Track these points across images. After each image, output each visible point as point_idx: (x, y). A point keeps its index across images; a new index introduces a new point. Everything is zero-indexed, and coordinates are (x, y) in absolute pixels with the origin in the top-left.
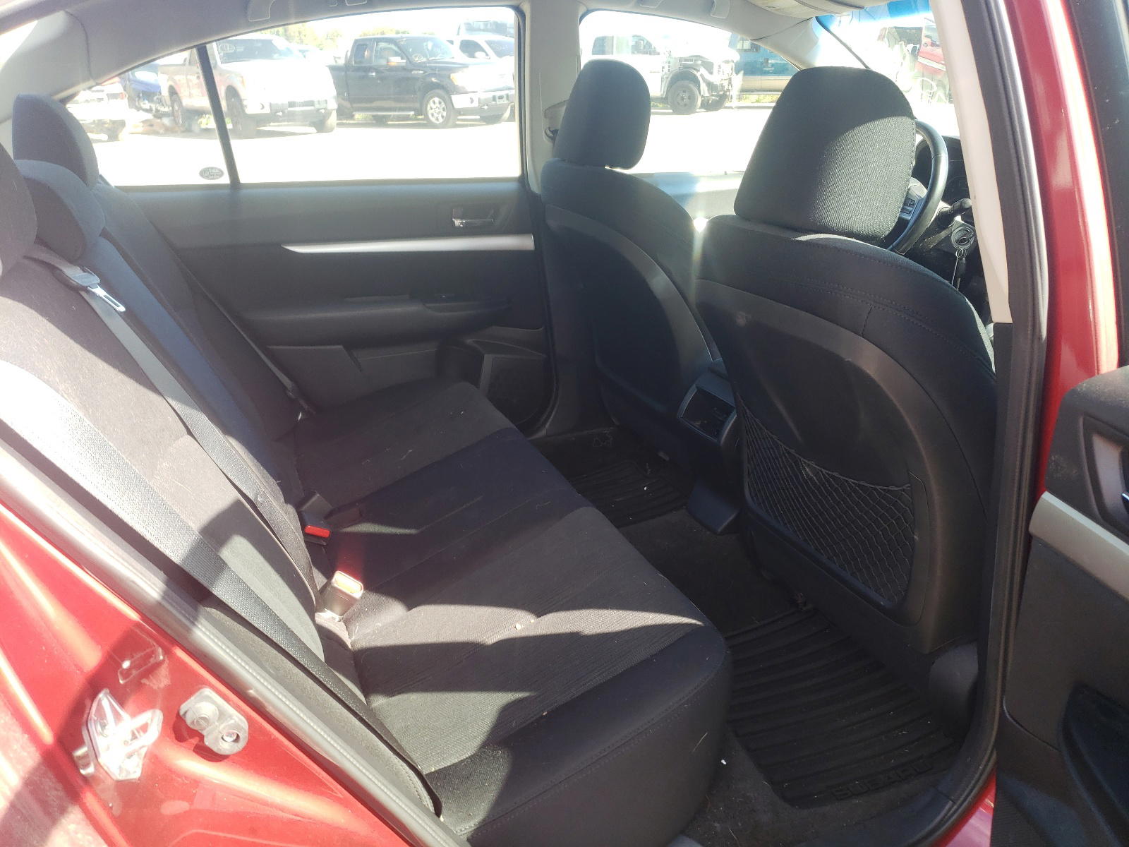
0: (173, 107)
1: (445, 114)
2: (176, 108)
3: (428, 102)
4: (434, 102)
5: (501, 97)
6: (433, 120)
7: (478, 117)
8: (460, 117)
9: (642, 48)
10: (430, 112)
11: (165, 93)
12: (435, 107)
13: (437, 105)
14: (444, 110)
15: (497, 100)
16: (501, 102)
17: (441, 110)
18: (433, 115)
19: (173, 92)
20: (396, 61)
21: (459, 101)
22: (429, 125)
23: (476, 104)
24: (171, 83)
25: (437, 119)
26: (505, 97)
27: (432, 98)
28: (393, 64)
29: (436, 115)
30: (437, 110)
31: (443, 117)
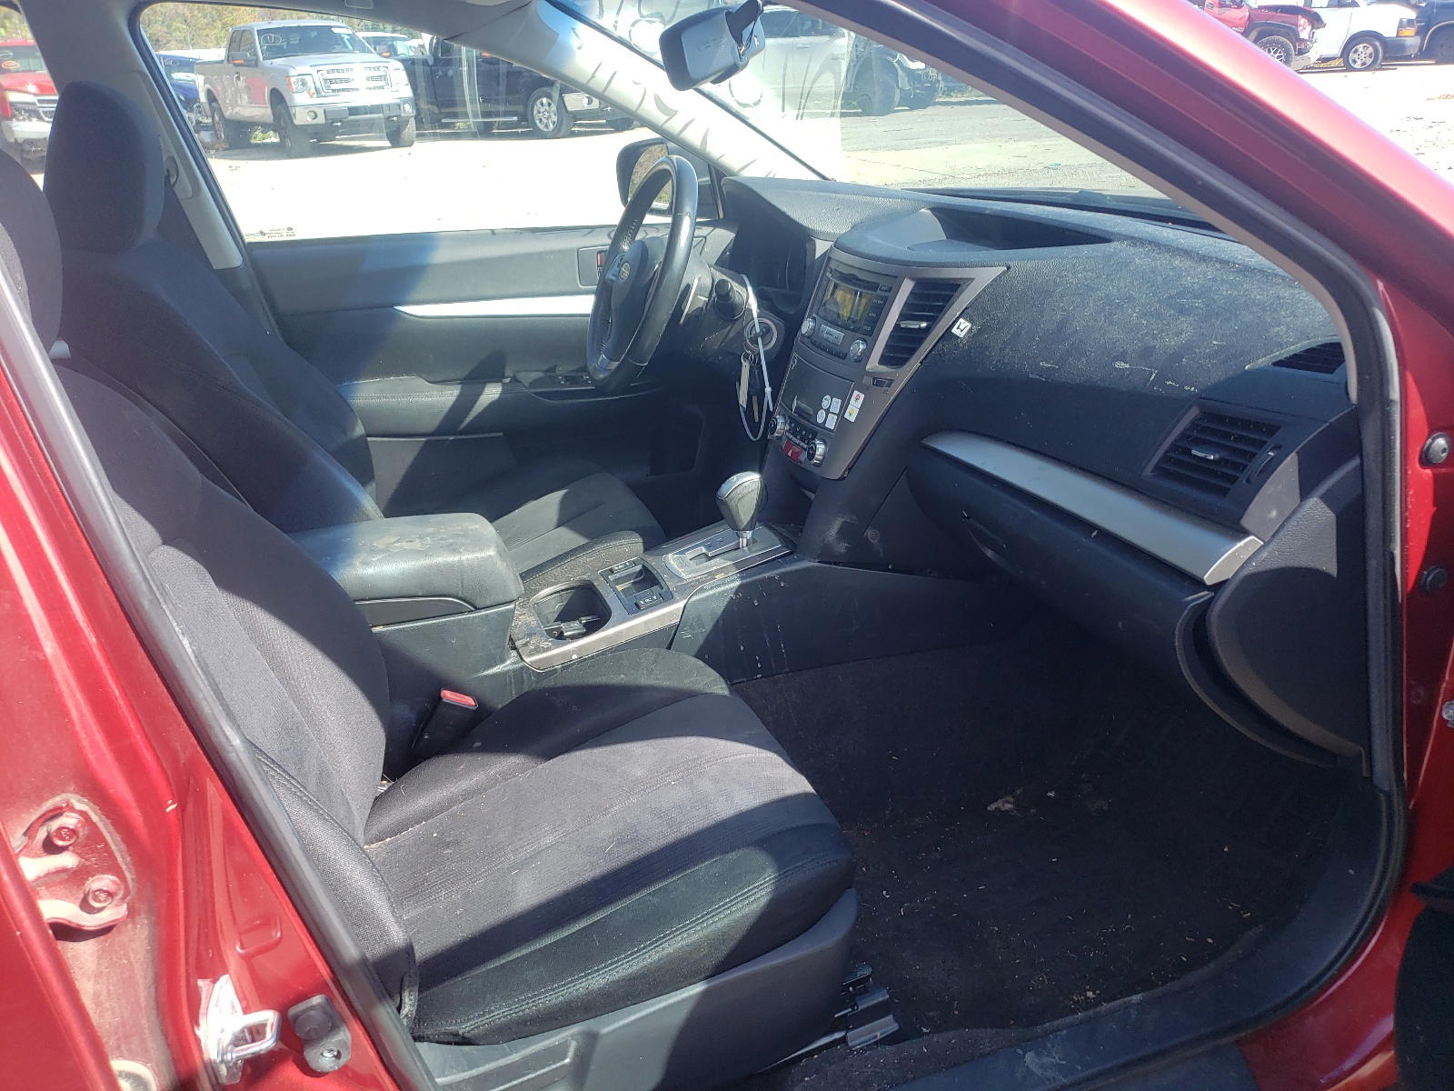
0: (213, 117)
2: (217, 118)
11: (203, 98)
12: (544, 111)
19: (212, 97)
24: (208, 86)
25: (546, 126)
27: (539, 98)
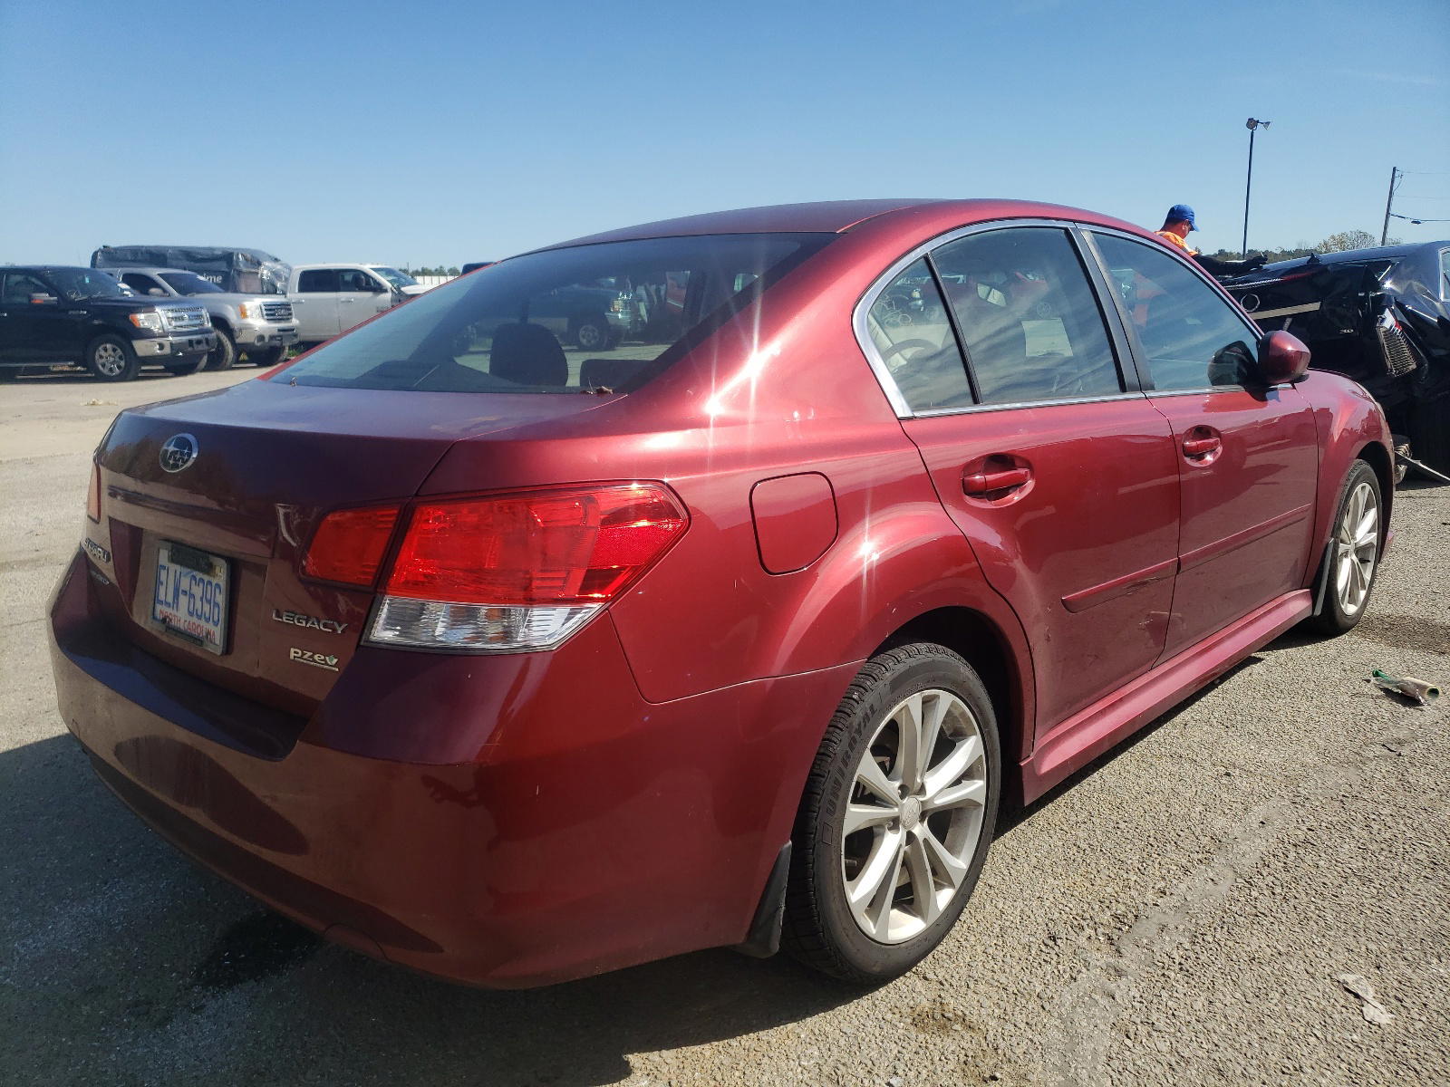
1: (122, 364)
3: (96, 349)
4: (106, 350)
5: (199, 342)
6: (105, 371)
7: (162, 367)
8: (143, 368)
9: (364, 285)
10: (99, 362)
13: (110, 352)
14: (120, 358)
15: (195, 345)
16: (200, 348)
17: (117, 359)
18: (104, 366)
20: (42, 297)
21: (142, 347)
22: (100, 378)
23: (167, 350)
26: (204, 341)
28: (37, 302)
29: (108, 365)
30: (112, 359)
31: (119, 367)
